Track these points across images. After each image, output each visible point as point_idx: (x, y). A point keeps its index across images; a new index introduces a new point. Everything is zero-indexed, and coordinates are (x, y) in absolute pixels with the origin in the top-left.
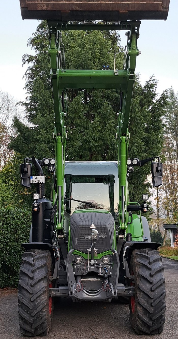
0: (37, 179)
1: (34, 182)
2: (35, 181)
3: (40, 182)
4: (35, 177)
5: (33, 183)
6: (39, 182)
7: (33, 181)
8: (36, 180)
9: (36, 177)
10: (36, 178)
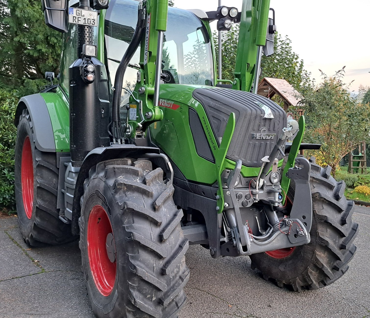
0: (82, 15)
1: (76, 20)
2: (78, 20)
3: (89, 23)
4: (78, 12)
5: (75, 22)
6: (86, 22)
7: (75, 18)
8: (80, 17)
9: (80, 10)
10: (80, 12)
